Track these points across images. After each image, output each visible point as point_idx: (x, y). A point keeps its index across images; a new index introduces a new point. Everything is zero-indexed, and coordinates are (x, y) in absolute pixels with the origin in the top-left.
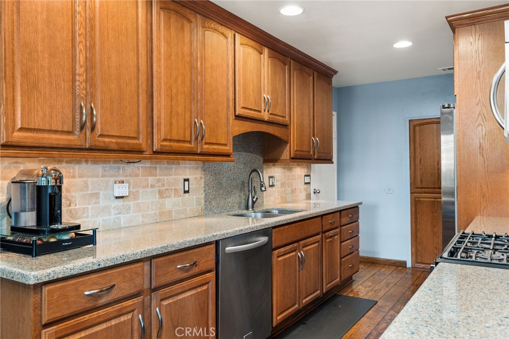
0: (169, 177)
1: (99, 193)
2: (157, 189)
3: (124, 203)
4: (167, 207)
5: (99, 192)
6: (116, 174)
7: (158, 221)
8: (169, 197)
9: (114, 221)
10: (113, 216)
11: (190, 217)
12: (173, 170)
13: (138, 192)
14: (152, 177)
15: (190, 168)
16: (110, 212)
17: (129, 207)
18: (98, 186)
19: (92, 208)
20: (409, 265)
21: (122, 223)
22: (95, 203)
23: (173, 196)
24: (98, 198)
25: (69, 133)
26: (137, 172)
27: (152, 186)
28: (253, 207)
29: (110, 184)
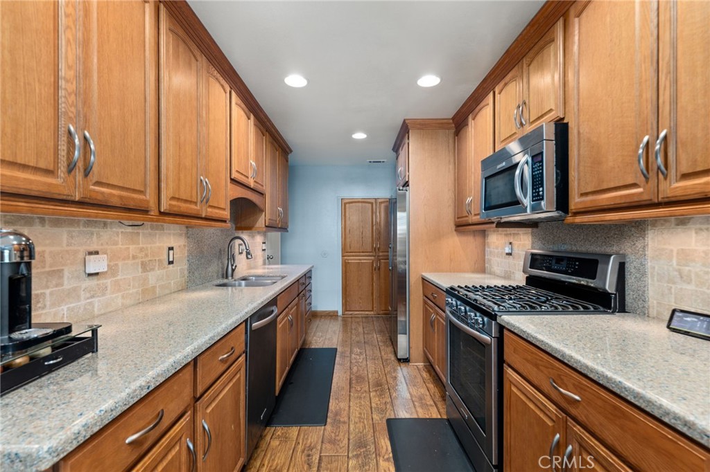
0: (153, 245)
1: (63, 270)
2: (139, 261)
3: (98, 282)
4: (150, 283)
5: (62, 268)
6: (88, 242)
7: (141, 300)
8: (153, 269)
9: (85, 309)
10: (83, 302)
11: (174, 292)
12: (157, 236)
13: (117, 265)
14: (134, 246)
15: (174, 234)
16: (79, 297)
17: (106, 287)
18: (61, 260)
19: (51, 294)
20: (340, 313)
21: (96, 310)
22: (57, 285)
23: (157, 268)
24: (61, 277)
25: (48, 172)
26: (116, 239)
27: (134, 257)
28: (232, 276)
29: (80, 256)
